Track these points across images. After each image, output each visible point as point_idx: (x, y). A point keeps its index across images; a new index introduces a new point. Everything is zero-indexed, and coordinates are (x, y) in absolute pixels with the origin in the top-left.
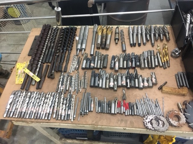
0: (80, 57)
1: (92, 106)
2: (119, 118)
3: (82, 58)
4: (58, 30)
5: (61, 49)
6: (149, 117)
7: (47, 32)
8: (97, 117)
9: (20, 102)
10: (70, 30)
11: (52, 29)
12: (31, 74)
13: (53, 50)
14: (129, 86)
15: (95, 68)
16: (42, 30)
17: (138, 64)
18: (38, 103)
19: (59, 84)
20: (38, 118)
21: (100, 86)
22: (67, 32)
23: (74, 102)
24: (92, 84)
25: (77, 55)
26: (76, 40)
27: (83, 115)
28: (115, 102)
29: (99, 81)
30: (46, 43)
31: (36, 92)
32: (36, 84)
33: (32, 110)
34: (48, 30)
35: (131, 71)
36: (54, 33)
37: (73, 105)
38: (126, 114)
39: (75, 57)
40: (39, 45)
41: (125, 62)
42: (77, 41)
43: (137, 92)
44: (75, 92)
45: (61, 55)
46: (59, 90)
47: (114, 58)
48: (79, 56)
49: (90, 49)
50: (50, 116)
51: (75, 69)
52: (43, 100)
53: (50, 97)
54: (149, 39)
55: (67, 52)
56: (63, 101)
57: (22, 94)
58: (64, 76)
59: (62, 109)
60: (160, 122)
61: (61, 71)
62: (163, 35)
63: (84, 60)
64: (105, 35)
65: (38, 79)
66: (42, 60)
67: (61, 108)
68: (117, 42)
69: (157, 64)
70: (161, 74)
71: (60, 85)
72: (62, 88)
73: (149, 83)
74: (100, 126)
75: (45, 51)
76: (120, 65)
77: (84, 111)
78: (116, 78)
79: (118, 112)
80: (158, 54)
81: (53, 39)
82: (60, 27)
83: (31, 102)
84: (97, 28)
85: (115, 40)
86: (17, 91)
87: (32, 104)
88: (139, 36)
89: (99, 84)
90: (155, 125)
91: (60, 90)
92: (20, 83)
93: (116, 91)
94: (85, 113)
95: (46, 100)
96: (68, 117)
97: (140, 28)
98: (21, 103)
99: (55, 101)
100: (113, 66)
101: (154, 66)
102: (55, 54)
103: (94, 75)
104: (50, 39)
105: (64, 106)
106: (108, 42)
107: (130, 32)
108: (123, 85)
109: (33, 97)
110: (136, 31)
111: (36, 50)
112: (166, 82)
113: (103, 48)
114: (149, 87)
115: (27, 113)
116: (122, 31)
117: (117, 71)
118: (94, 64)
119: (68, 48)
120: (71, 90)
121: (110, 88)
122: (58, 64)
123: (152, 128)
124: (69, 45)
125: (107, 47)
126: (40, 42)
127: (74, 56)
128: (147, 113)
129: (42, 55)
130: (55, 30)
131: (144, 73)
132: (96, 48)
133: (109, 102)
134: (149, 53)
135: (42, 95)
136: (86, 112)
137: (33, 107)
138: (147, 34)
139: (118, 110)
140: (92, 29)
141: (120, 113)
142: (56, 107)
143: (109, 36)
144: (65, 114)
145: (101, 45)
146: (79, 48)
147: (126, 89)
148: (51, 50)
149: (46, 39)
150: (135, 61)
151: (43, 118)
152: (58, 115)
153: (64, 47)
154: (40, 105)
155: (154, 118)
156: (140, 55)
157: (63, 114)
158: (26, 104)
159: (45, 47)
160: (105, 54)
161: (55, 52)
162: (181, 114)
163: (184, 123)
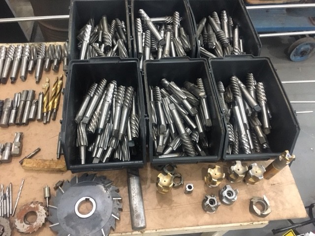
69: (32, 116)
70: (36, 134)
73: (3, 154)
80: (41, 96)
97: (20, 50)
101: (24, 120)
110: (11, 56)
112: (39, 150)
138: (30, 60)
162: (41, 208)
163: (40, 225)
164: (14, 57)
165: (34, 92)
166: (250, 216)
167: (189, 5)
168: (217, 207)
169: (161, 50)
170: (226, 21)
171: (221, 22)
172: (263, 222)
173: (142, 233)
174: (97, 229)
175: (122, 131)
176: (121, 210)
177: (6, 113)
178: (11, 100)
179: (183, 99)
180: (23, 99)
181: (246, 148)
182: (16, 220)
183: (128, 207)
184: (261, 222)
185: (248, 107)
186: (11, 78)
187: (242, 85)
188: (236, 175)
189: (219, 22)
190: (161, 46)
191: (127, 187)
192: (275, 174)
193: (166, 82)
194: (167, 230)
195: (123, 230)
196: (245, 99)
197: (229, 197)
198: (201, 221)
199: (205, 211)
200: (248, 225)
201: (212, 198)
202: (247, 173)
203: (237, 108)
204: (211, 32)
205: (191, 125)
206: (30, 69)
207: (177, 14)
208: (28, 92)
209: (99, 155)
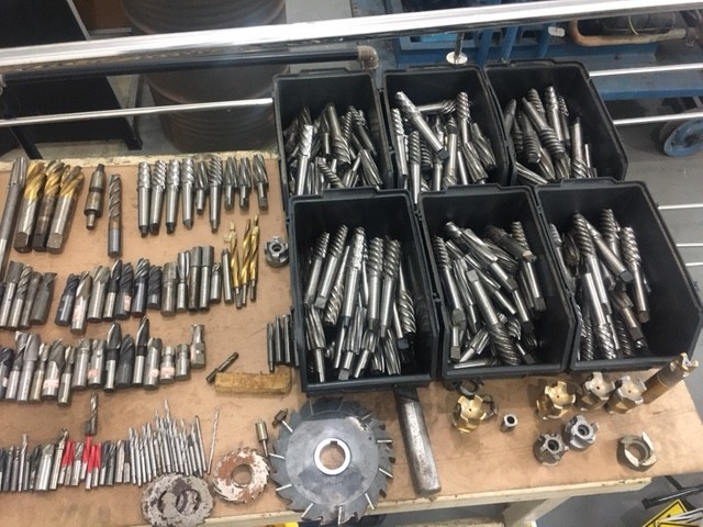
2: (65, 500)
6: (158, 484)
14: (110, 385)
15: (2, 327)
17: (154, 299)
21: (10, 394)
28: (56, 447)
29: (8, 376)
38: (89, 486)
41: (112, 296)
60: (190, 496)
64: (49, 199)
68: (91, 224)
69: (215, 294)
70: (226, 328)
73: (178, 366)
76: (92, 311)
78: (72, 357)
79: (61, 482)
80: (226, 257)
85: (86, 214)
88: (172, 195)
89: (5, 391)
90: (170, 511)
93: (66, 406)
97: (175, 170)
101: (203, 303)
106: (58, 227)
107: (144, 182)
108: (90, 382)
110: (161, 182)
112: (236, 356)
113: (40, 250)
114: (176, 379)
116: (115, 179)
117: (78, 333)
121: (46, 400)
123: (159, 521)
128: (157, 469)
131: (171, 332)
132: (13, 248)
133: (34, 449)
134: (196, 257)
138: (197, 189)
139: (63, 474)
140: (5, 175)
141: (67, 483)
143: (65, 200)
145: (31, 238)
147: (102, 394)
150: (145, 291)
155: (171, 489)
156: (166, 265)
160: (42, 271)
162: (258, 459)
163: (260, 488)
164: (166, 183)
165: (212, 249)
166: (619, 469)
167: (488, 82)
168: (561, 454)
169: (439, 167)
170: (556, 107)
171: (545, 108)
172: (643, 480)
173: (431, 500)
174: (357, 494)
175: (385, 322)
176: (392, 460)
177: (169, 290)
178: (174, 266)
179: (492, 262)
180: (196, 263)
181: (607, 348)
182: (219, 480)
183: (404, 456)
184: (638, 480)
185: (607, 274)
186: (168, 225)
187: (595, 233)
188: (595, 398)
189: (543, 110)
190: (439, 161)
191: (397, 421)
192: (661, 394)
193: (455, 229)
194: (475, 495)
195: (400, 495)
196: (601, 257)
197: (581, 437)
198: (534, 480)
199: (541, 462)
200: (616, 485)
201: (554, 438)
202: (613, 395)
203: (588, 276)
204: (530, 130)
205: (506, 309)
206: (200, 207)
207: (464, 96)
208: (201, 249)
209: (347, 365)
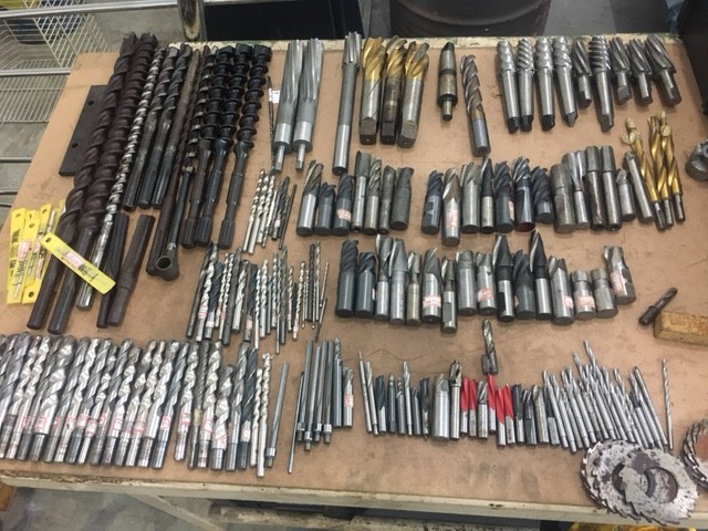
0: (288, 178)
1: (350, 402)
2: (471, 455)
3: (295, 187)
4: (188, 59)
5: (204, 143)
6: (606, 454)
7: (141, 68)
8: (372, 455)
9: (25, 388)
10: (242, 60)
11: (165, 54)
12: (74, 260)
13: (172, 148)
14: (508, 312)
15: (357, 228)
16: (118, 60)
17: (546, 208)
18: (107, 392)
19: (200, 304)
20: (108, 459)
21: (382, 310)
22: (229, 68)
23: (266, 386)
24: (346, 305)
25: (275, 172)
26: (271, 104)
27: (308, 446)
28: (451, 383)
29: (376, 287)
30: (139, 119)
31: (95, 343)
32: (97, 303)
33: (82, 423)
34: (144, 61)
35: (517, 242)
36: (171, 72)
37: (265, 398)
38: (503, 441)
39: (267, 179)
40: (107, 130)
41: (488, 201)
42: (276, 107)
43: (543, 337)
44: (272, 338)
45: (207, 170)
46: (200, 331)
47: (436, 182)
48: (284, 175)
49: (331, 144)
50: (162, 450)
51: (269, 232)
52: (129, 379)
53: (161, 366)
54: (588, 96)
55: (232, 157)
56: (219, 384)
57: (33, 351)
58: (220, 268)
59: (216, 419)
60: (658, 478)
61: (208, 245)
62: (649, 79)
63: (305, 194)
64: (393, 81)
65: (104, 284)
66: (122, 196)
67: (209, 414)
68: (448, 113)
69: (628, 209)
70: (649, 254)
71: (204, 309)
72: (211, 321)
73: (598, 295)
74: (387, 497)
75: (135, 156)
76: (468, 217)
77: (314, 426)
78: (451, 273)
79: (465, 430)
80: (633, 163)
81: (170, 99)
82: (198, 46)
83: (77, 385)
84: (358, 49)
85: (441, 101)
86: (10, 338)
87: (79, 393)
88: (547, 82)
89: (375, 304)
90: (636, 493)
91: (205, 329)
92: (27, 300)
93: (452, 331)
94: (318, 438)
95: (143, 376)
96: (244, 454)
97: (546, 49)
98: (31, 391)
99: (183, 383)
100: (434, 222)
101: (614, 219)
102: (177, 166)
103: (355, 260)
104: (156, 100)
105: (224, 404)
106: (410, 114)
107: (507, 64)
108: (483, 306)
109: (83, 364)
111: (94, 151)
112: (674, 292)
113: (388, 141)
114: (598, 314)
115: (60, 438)
116: (468, 62)
117: (451, 243)
118: (352, 210)
119: (236, 141)
120: (252, 331)
121: (427, 321)
122: (194, 213)
123: (620, 506)
124: (238, 128)
125: (405, 133)
126: (113, 112)
127: (264, 175)
128: (596, 433)
129: (120, 171)
130: (175, 59)
131: (573, 252)
132: (356, 137)
133: (421, 384)
134: (592, 158)
135: (123, 355)
136: (322, 433)
137: (87, 411)
138: (580, 75)
139: (465, 419)
140: (336, 55)
141: (473, 433)
142: (187, 409)
143: (415, 82)
144: (229, 444)
145: (379, 124)
146: (282, 140)
147: (494, 323)
148: (159, 148)
149: (137, 101)
150: (533, 197)
151: (131, 462)
152: (198, 445)
153: (217, 134)
154: (118, 398)
155: (628, 462)
156: (553, 168)
157: (220, 445)
158: (52, 399)
159: (134, 137)
160: (396, 166)
161: (180, 160)
164: (536, 66)
165: (611, 149)
180: (593, 166)
186: (543, 118)
